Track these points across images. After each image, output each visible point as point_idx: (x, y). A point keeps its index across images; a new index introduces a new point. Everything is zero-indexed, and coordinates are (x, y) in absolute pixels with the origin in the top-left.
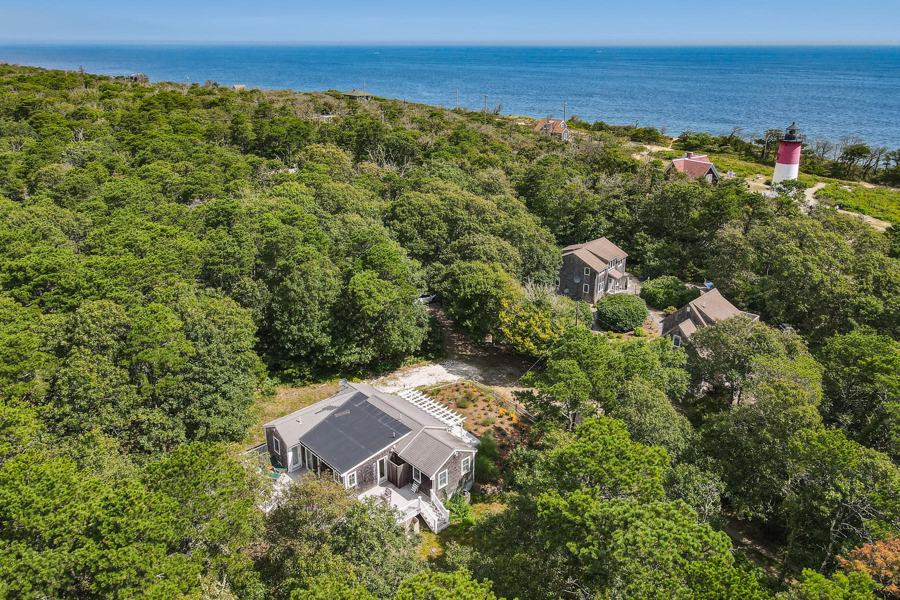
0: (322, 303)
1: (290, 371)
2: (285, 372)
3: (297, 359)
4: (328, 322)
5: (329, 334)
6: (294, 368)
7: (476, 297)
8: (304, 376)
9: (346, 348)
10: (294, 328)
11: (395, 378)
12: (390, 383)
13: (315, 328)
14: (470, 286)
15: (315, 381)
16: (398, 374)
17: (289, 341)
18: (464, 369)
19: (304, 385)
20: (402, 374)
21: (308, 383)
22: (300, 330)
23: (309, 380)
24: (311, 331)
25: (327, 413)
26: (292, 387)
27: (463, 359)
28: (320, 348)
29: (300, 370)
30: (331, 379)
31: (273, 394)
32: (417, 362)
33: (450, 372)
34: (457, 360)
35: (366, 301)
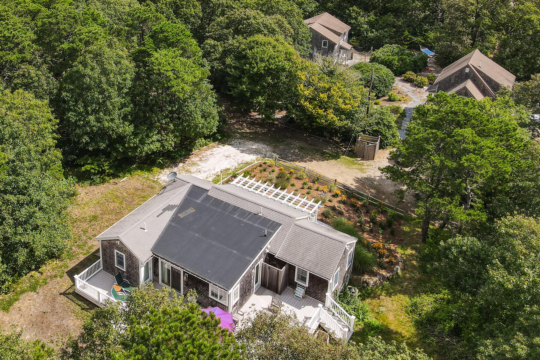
0: (120, 89)
1: (88, 167)
2: (83, 169)
3: (96, 153)
4: (129, 109)
5: (131, 122)
6: (92, 164)
7: (269, 72)
8: (103, 172)
9: (147, 136)
10: (92, 118)
11: (194, 164)
12: (193, 169)
13: (116, 116)
14: (262, 60)
15: (115, 176)
16: (193, 159)
17: (87, 133)
18: (254, 147)
19: (103, 181)
20: (198, 159)
21: (107, 178)
22: (98, 120)
23: (108, 175)
24: (112, 120)
25: (169, 214)
26: (91, 185)
27: (244, 137)
28: (121, 139)
29: (98, 166)
30: (129, 171)
31: (73, 195)
32: (206, 145)
33: (242, 151)
34: (241, 138)
35: (174, 82)
